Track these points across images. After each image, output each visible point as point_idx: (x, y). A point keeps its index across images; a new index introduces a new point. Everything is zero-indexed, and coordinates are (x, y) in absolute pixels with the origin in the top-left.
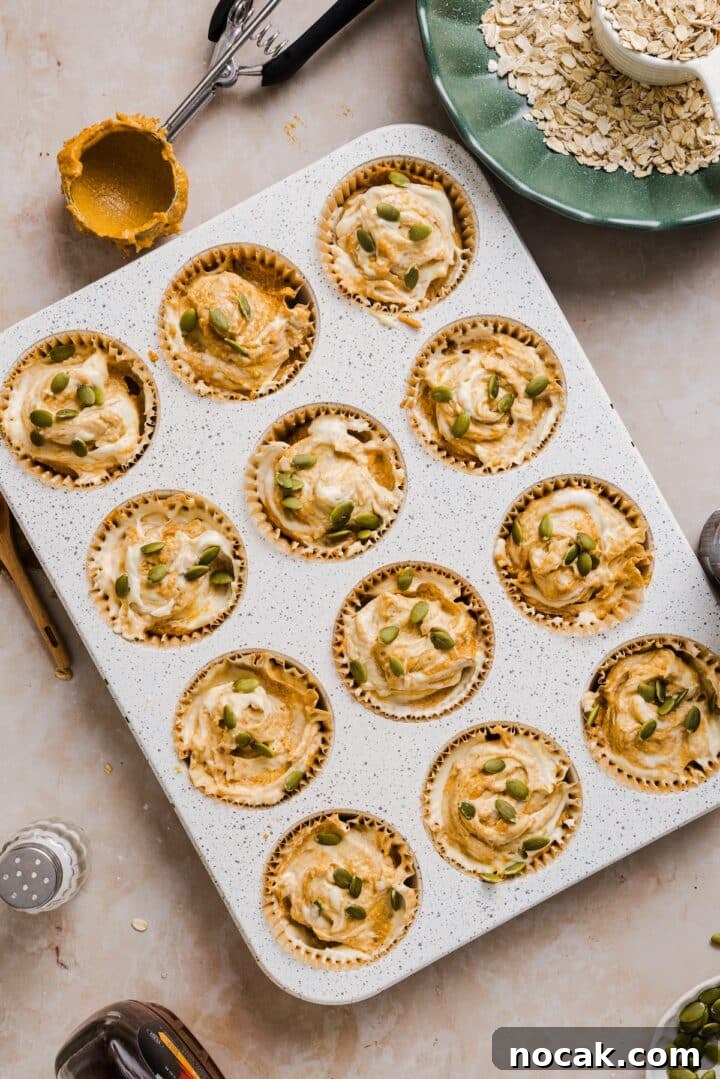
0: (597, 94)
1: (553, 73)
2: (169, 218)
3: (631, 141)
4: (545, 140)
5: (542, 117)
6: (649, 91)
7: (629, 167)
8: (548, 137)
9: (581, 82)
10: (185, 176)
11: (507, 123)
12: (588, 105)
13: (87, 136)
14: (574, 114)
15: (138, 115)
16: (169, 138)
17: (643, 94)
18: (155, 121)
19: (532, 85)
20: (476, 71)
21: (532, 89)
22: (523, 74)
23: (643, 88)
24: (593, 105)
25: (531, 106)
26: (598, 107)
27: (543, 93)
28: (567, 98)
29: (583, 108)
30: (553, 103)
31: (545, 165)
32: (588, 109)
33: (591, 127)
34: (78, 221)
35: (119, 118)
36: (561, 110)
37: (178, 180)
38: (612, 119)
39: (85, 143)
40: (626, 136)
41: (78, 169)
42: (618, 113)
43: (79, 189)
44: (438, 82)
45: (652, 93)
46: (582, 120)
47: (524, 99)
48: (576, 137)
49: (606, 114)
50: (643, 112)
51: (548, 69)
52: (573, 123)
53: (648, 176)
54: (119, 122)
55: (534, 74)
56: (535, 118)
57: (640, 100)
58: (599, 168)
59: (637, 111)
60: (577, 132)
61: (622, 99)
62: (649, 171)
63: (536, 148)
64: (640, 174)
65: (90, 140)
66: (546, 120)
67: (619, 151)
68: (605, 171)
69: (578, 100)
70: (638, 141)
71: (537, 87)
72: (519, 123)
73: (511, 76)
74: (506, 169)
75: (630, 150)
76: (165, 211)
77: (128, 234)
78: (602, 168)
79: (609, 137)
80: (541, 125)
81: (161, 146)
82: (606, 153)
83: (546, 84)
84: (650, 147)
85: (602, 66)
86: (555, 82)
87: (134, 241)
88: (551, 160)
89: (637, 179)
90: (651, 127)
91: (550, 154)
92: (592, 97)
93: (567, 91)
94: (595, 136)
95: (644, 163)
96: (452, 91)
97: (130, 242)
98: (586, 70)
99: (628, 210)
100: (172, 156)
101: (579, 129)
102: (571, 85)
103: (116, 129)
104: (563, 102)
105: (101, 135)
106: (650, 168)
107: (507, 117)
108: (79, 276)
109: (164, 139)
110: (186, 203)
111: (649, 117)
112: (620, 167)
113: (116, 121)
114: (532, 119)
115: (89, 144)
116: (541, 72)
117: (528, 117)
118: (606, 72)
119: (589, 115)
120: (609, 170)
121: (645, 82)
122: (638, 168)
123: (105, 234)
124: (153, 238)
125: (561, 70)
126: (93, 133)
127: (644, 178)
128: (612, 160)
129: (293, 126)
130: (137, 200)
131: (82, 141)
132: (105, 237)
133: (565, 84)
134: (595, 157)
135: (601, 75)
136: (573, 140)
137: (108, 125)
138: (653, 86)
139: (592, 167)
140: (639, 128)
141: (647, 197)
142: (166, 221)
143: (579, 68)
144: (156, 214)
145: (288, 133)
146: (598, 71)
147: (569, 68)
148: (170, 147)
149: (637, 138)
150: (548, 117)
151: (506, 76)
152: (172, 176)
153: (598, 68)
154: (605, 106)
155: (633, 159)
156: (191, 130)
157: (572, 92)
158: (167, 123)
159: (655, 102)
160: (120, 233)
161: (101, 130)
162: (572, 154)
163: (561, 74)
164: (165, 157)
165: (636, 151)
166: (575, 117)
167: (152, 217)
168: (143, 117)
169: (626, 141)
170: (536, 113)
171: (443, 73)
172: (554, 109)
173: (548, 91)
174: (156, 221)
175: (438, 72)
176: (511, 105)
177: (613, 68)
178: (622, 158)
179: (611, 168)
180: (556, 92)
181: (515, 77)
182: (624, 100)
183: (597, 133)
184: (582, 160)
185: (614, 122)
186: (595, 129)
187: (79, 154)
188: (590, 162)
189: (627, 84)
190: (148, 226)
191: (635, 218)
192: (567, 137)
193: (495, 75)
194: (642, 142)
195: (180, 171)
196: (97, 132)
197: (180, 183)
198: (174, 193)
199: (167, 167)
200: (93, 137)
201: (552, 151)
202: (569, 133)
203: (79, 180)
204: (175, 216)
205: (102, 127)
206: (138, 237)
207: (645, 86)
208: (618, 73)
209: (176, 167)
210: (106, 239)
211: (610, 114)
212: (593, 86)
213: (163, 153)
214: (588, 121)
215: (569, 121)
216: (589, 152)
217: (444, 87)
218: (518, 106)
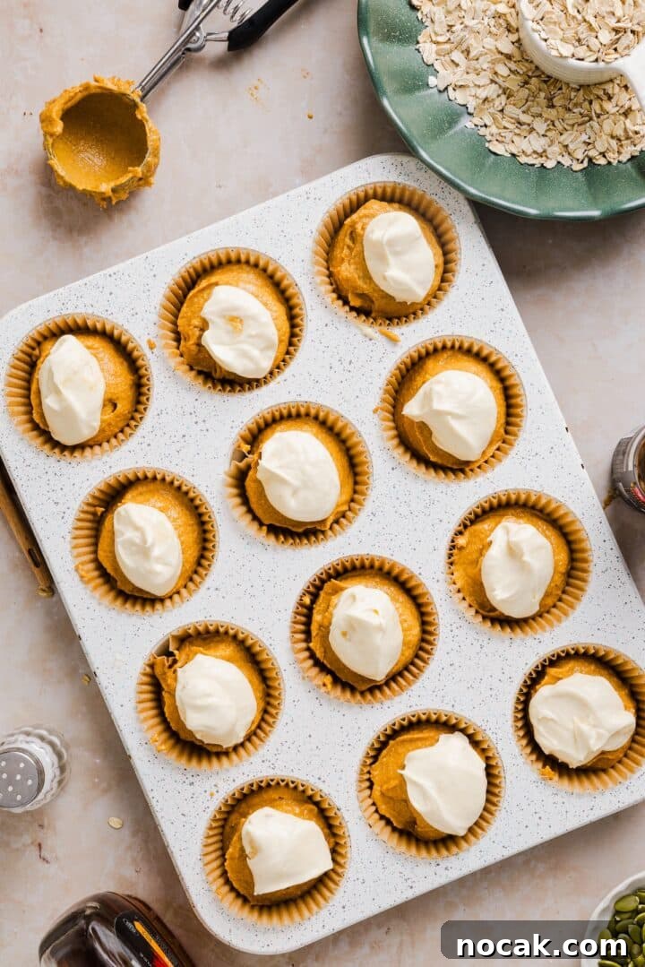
0: (531, 98)
1: (489, 82)
2: (143, 173)
3: (566, 138)
4: (487, 145)
5: (483, 124)
6: (579, 90)
7: (566, 161)
8: (489, 141)
9: (515, 88)
10: (157, 134)
11: (451, 132)
12: (524, 108)
13: (67, 97)
14: (512, 118)
15: (114, 78)
16: (143, 98)
17: (573, 94)
18: (129, 83)
19: (471, 96)
20: (419, 88)
21: (471, 98)
22: (461, 86)
23: (572, 88)
24: (528, 109)
25: (470, 114)
26: (533, 110)
27: (481, 101)
28: (503, 104)
29: (519, 112)
30: (492, 110)
31: (490, 167)
32: (524, 112)
33: (528, 128)
34: (59, 175)
35: (96, 81)
36: (499, 116)
37: (151, 138)
38: (546, 120)
39: (66, 103)
40: (561, 134)
41: (59, 127)
42: (552, 113)
43: (61, 145)
44: (386, 103)
45: (581, 92)
46: (519, 123)
47: (464, 109)
48: (516, 139)
49: (540, 115)
50: (575, 110)
51: (484, 79)
52: (511, 127)
53: (584, 169)
54: (97, 84)
55: (471, 85)
56: (476, 125)
57: (571, 100)
58: (539, 165)
59: (569, 110)
60: (516, 134)
61: (554, 100)
62: (586, 164)
63: (480, 153)
64: (577, 167)
65: (70, 100)
66: (486, 126)
67: (556, 148)
68: (545, 167)
69: (514, 105)
70: (572, 137)
71: (476, 96)
72: (462, 131)
73: (450, 89)
74: (455, 176)
75: (566, 146)
76: (139, 166)
77: (105, 188)
78: (542, 165)
79: (546, 136)
80: (483, 131)
81: (135, 106)
82: (545, 151)
83: (483, 94)
84: (585, 142)
85: (533, 73)
86: (492, 91)
87: (110, 194)
88: (495, 164)
89: (576, 172)
90: (583, 123)
91: (493, 156)
92: (527, 101)
93: (503, 97)
94: (533, 136)
95: (581, 157)
96: (398, 109)
97: (107, 195)
98: (519, 78)
99: (569, 203)
100: (145, 115)
101: (517, 131)
102: (507, 92)
103: (93, 91)
104: (500, 108)
105: (79, 96)
106: (586, 160)
107: (450, 127)
108: (59, 226)
109: (138, 100)
110: (158, 158)
111: (581, 114)
112: (559, 162)
113: (93, 83)
114: (473, 127)
115: (69, 104)
116: (477, 83)
117: (470, 125)
118: (537, 77)
119: (525, 118)
120: (548, 167)
121: (574, 83)
122: (575, 162)
123: (84, 187)
124: (127, 192)
125: (497, 80)
126: (72, 94)
127: (581, 170)
128: (549, 156)
129: (256, 88)
130: (113, 155)
131: (63, 101)
132: (84, 190)
133: (500, 92)
134: (535, 156)
135: (534, 80)
136: (513, 142)
137: (87, 87)
138: (581, 86)
139: (533, 165)
140: (573, 125)
141: (585, 188)
142: (140, 175)
143: (512, 76)
144: (130, 168)
145: (252, 94)
146: (530, 77)
147: (502, 76)
148: (143, 107)
149: (571, 134)
150: (488, 124)
151: (446, 89)
152: (145, 134)
153: (530, 74)
154: (540, 109)
155: (569, 154)
156: (163, 91)
157: (508, 98)
158: (140, 85)
159: (585, 100)
160: (97, 187)
161: (80, 91)
162: (514, 155)
163: (496, 83)
164: (139, 117)
165: (571, 147)
166: (513, 121)
167: (126, 172)
168: (119, 80)
169: (562, 138)
170: (477, 120)
171: (389, 94)
172: (492, 115)
173: (486, 99)
174: (130, 175)
175: (384, 93)
176: (452, 116)
177: (543, 73)
178: (560, 154)
179: (550, 164)
180: (493, 100)
181: (454, 90)
182: (557, 101)
183: (534, 134)
184: (523, 159)
185: (549, 122)
186: (532, 130)
187: (60, 113)
188: (530, 161)
189: (558, 85)
190: (123, 180)
191: (578, 210)
192: (508, 140)
193: (435, 90)
194: (576, 138)
195: (153, 129)
196: (76, 94)
197: (153, 141)
198: (147, 149)
199: (140, 126)
200: (72, 98)
201: (495, 154)
202: (509, 136)
203: (60, 137)
204: (148, 171)
205: (81, 89)
206: (114, 190)
207: (574, 86)
208: (548, 77)
209: (150, 126)
210: (84, 192)
211: (545, 115)
212: (527, 91)
213: (136, 112)
214: (524, 124)
215: (507, 125)
216: (529, 152)
217: (392, 106)
218: (459, 115)
